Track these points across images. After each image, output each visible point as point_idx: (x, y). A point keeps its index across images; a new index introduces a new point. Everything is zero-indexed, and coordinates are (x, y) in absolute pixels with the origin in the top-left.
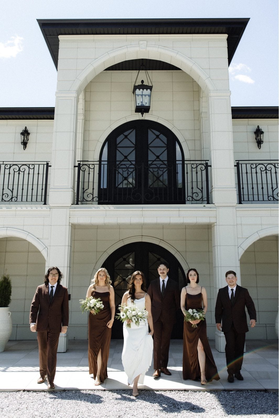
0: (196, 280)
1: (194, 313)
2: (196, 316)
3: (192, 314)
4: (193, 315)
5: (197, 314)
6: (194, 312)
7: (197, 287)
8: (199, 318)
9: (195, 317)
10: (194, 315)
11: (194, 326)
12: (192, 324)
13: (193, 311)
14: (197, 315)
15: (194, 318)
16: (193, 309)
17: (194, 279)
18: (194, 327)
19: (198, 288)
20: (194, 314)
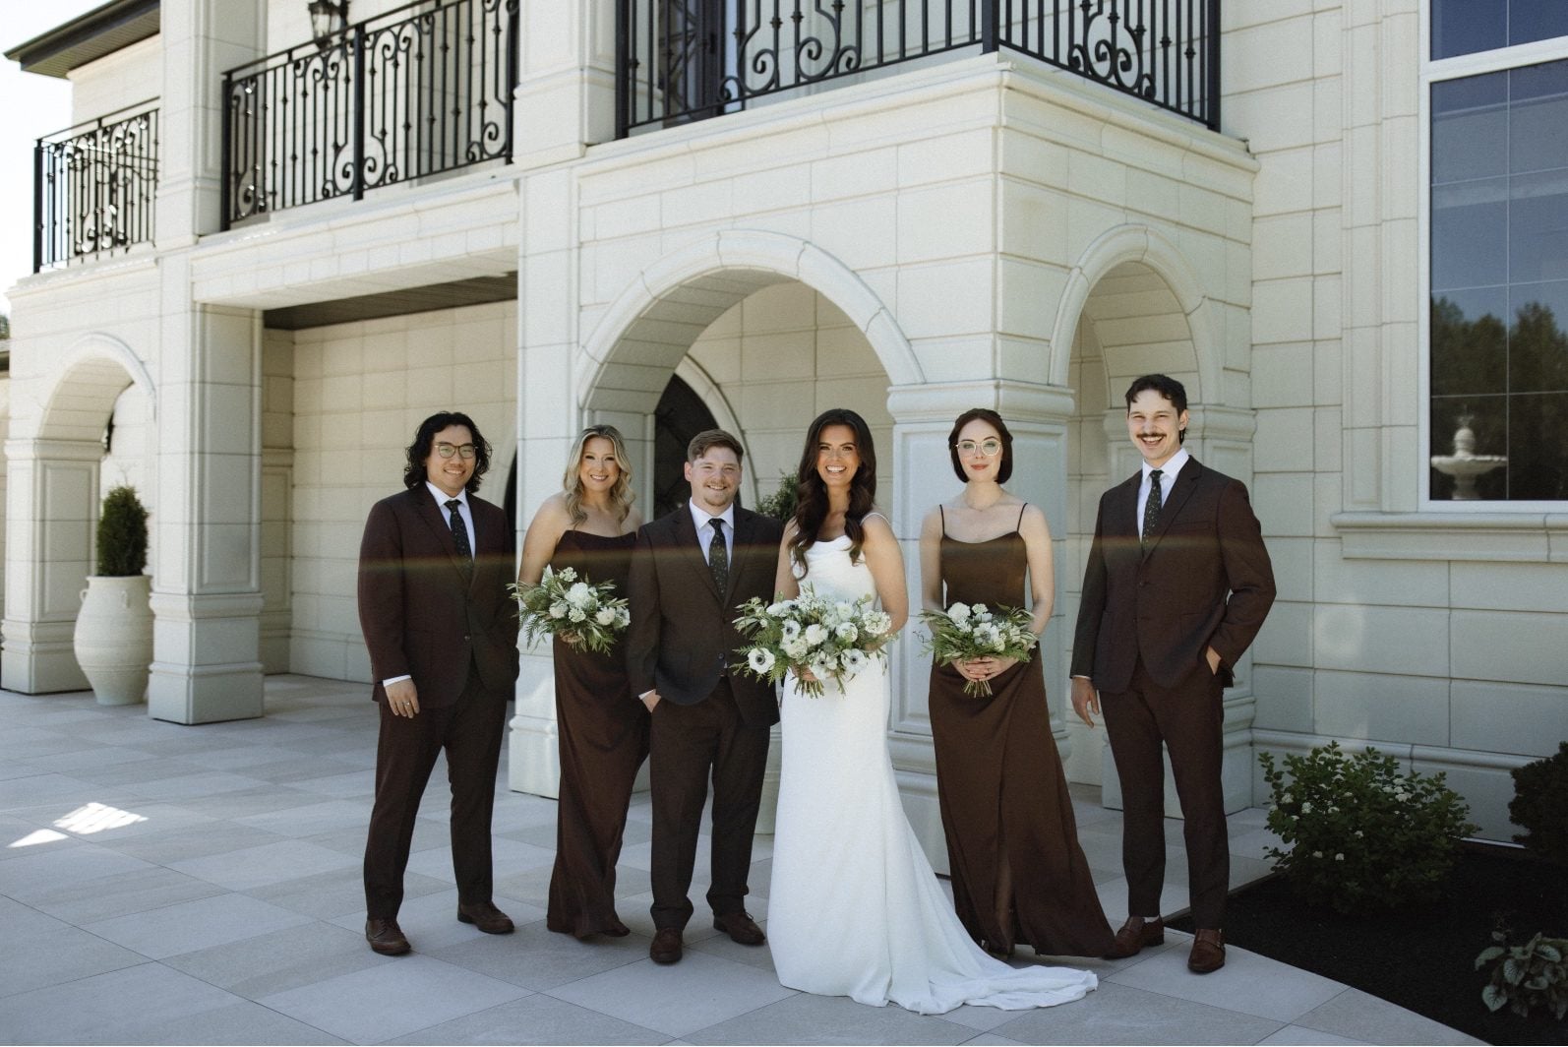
0: (994, 468)
1: (976, 624)
2: (985, 636)
3: (968, 629)
4: (972, 632)
5: (994, 631)
6: (977, 617)
7: (1001, 504)
8: (1002, 648)
9: (980, 640)
10: (977, 632)
11: (973, 688)
12: (966, 681)
13: (973, 614)
14: (995, 633)
15: (977, 648)
16: (970, 605)
17: (985, 466)
18: (972, 694)
19: (1002, 508)
20: (975, 630)
